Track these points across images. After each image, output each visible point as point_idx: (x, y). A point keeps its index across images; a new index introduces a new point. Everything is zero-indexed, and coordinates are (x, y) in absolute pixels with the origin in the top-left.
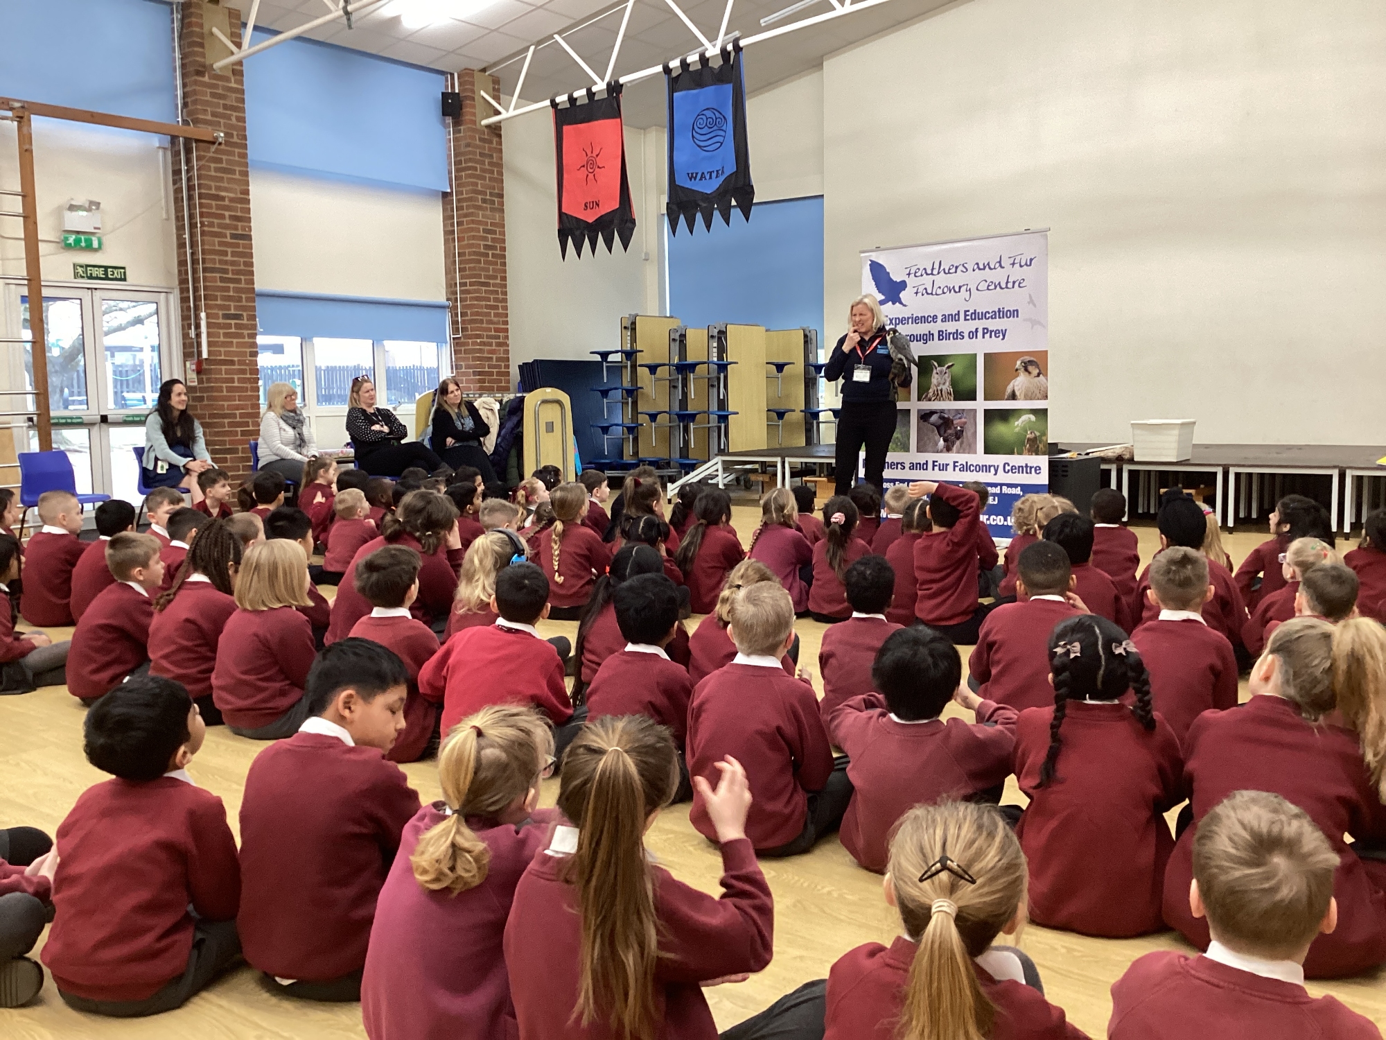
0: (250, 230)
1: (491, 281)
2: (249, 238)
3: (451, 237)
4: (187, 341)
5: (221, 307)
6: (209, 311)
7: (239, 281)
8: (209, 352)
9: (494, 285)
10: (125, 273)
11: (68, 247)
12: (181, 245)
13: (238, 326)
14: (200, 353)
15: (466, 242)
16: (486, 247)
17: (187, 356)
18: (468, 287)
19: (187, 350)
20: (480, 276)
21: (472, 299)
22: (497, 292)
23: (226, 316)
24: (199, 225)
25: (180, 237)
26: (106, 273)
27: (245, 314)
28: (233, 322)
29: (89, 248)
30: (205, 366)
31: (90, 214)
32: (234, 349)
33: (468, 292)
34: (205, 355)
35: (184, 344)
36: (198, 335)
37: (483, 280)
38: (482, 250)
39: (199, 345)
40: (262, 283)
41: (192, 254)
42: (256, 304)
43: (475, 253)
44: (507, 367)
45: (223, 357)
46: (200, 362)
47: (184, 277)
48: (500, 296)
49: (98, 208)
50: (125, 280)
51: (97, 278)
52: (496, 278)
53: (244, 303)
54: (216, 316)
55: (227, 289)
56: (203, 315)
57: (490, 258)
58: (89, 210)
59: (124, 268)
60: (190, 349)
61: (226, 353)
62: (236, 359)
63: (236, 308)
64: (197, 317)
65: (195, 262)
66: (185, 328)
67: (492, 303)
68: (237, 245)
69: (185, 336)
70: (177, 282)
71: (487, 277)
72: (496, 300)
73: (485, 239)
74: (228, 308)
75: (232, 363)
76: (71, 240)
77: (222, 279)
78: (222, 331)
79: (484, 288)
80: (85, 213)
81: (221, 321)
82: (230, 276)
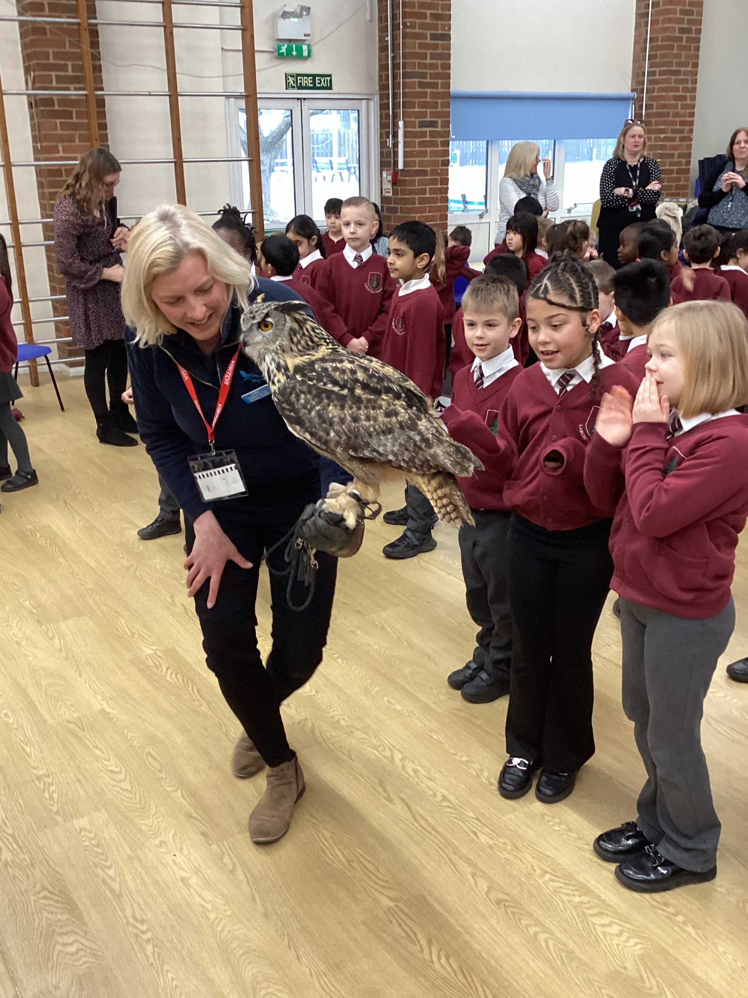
0: (449, 29)
1: (682, 69)
2: (448, 37)
3: (643, 20)
4: (385, 150)
5: (418, 115)
6: (407, 119)
7: (435, 85)
8: (405, 162)
9: (686, 73)
10: (331, 80)
11: (280, 56)
12: (383, 49)
13: (432, 134)
14: (396, 163)
15: (660, 25)
16: (682, 30)
17: (383, 165)
18: (657, 77)
19: (384, 159)
20: (670, 64)
21: (661, 90)
22: (686, 81)
23: (422, 124)
24: (401, 27)
25: (382, 39)
26: (314, 82)
27: (439, 121)
28: (428, 130)
29: (300, 57)
30: (400, 177)
31: (301, 20)
32: (428, 159)
33: (656, 82)
34: (401, 166)
35: (382, 153)
36: (396, 145)
37: (674, 68)
38: (677, 34)
39: (396, 154)
40: (458, 85)
41: (393, 58)
42: (451, 110)
43: (669, 38)
44: (688, 163)
45: (417, 168)
46: (395, 174)
47: (384, 82)
48: (690, 85)
49: (308, 14)
50: (330, 88)
51: (307, 88)
52: (686, 64)
53: (440, 109)
54: (413, 125)
55: (424, 95)
56: (401, 124)
57: (684, 43)
58: (300, 16)
59: (330, 76)
60: (387, 160)
61: (421, 163)
62: (429, 169)
63: (432, 114)
64: (396, 125)
65: (395, 66)
66: (383, 136)
67: (681, 93)
68: (436, 47)
69: (383, 144)
70: (377, 88)
71: (680, 64)
72: (685, 90)
73: (681, 21)
74: (424, 115)
75: (425, 173)
76: (283, 50)
77: (421, 85)
78: (417, 140)
79: (673, 77)
80: (296, 20)
81: (417, 129)
82: (428, 80)
